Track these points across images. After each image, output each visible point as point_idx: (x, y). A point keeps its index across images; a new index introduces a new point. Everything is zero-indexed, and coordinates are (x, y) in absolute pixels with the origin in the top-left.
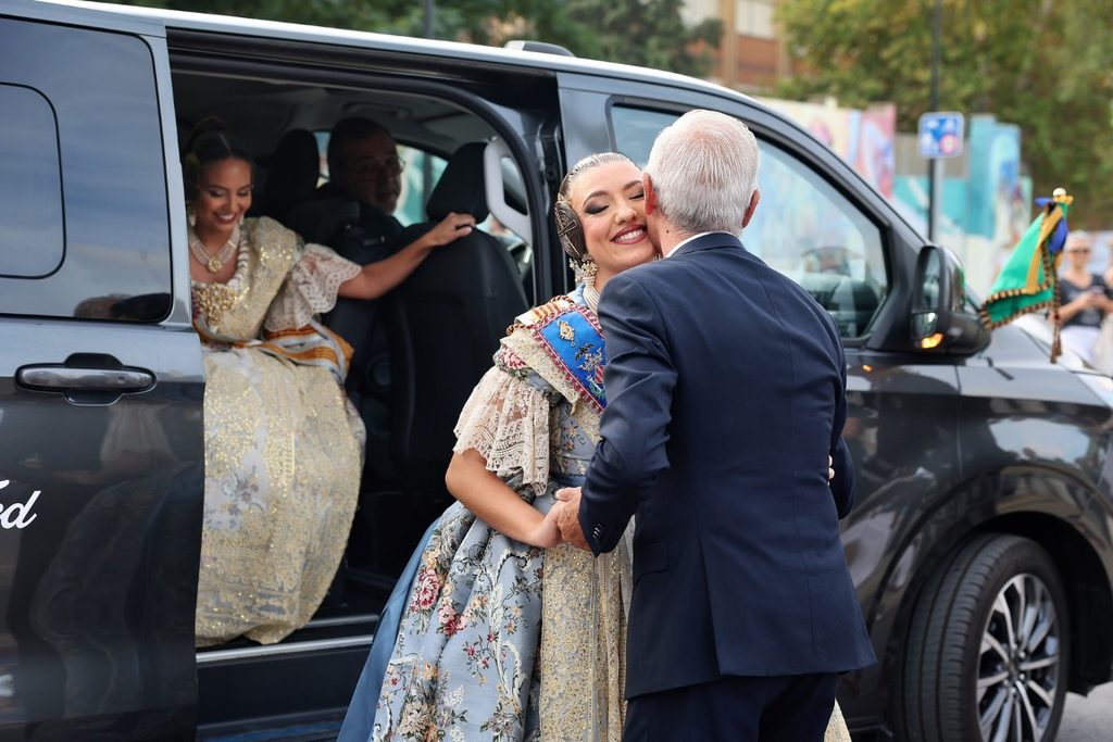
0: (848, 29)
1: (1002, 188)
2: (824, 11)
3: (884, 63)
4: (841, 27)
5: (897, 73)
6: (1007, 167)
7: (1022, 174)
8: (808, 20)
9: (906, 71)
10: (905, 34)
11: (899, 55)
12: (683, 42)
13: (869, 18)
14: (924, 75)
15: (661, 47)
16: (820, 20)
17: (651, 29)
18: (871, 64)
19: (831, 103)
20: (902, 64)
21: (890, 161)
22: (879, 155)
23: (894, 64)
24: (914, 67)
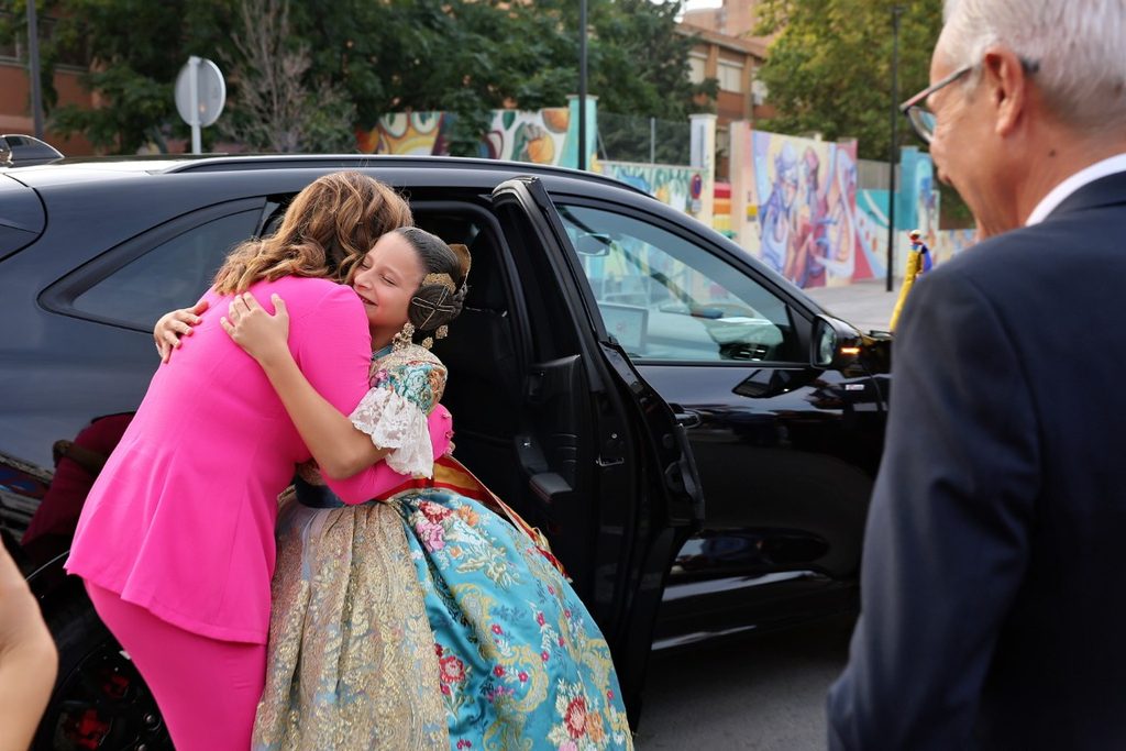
0: (811, 85)
1: (922, 198)
2: (795, 72)
3: (835, 109)
4: (805, 83)
5: (845, 116)
6: (925, 182)
7: (934, 188)
8: (784, 79)
9: (852, 115)
10: (850, 88)
11: (846, 102)
12: (691, 95)
13: (824, 77)
14: (865, 117)
15: (678, 98)
16: (791, 79)
17: (670, 87)
18: (827, 109)
19: (818, 137)
20: (849, 109)
21: (854, 178)
22: (848, 173)
23: (843, 109)
24: (857, 111)
